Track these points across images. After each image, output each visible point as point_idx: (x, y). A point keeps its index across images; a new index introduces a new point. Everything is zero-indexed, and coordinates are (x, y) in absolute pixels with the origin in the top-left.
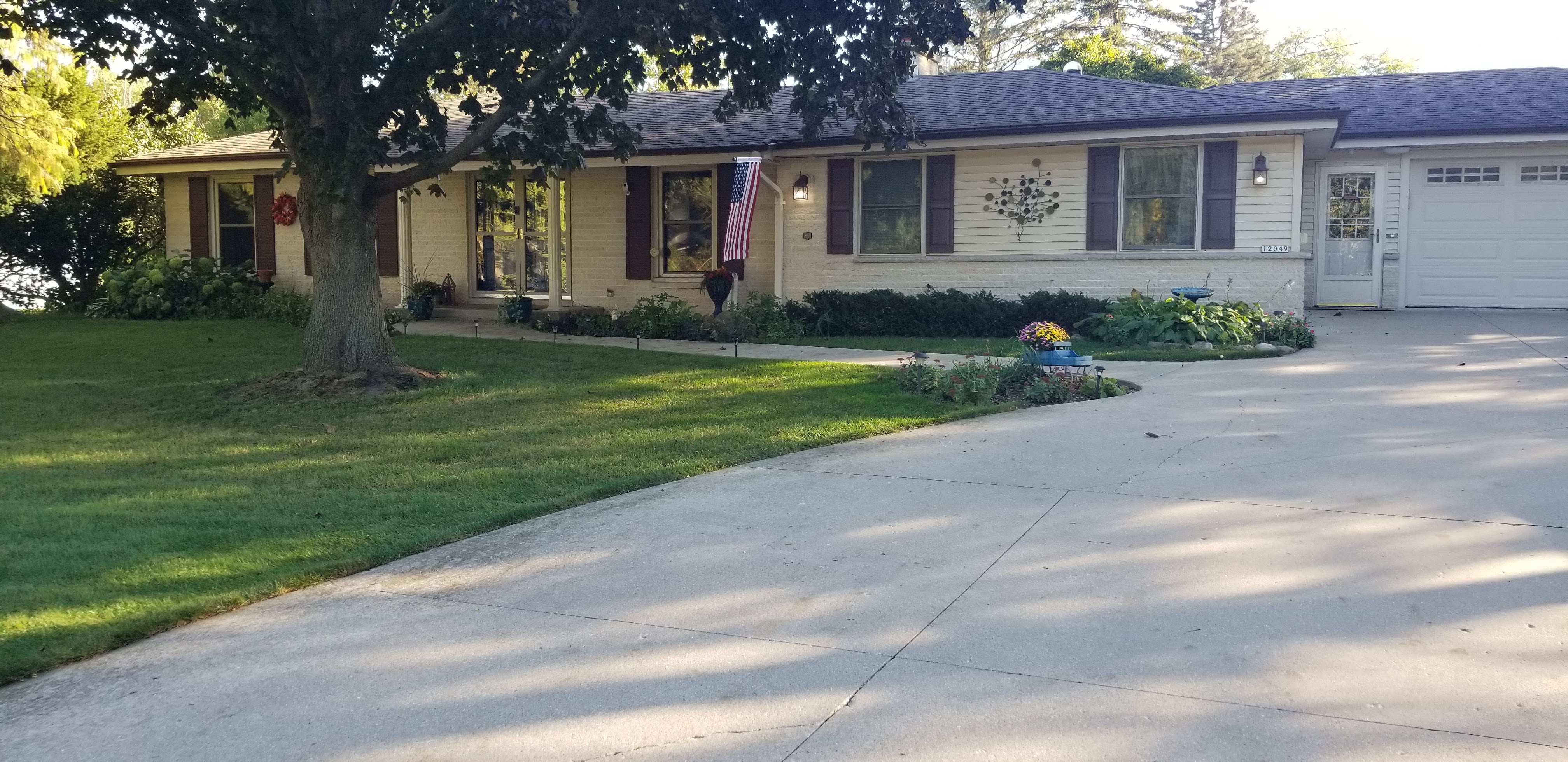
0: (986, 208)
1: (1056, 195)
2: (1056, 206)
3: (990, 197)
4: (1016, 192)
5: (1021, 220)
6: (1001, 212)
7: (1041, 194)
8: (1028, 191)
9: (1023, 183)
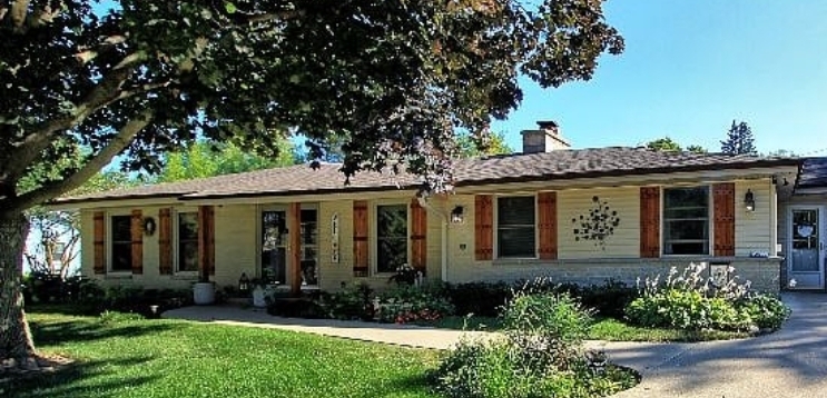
0: (577, 239)
1: (614, 213)
2: (618, 220)
3: (576, 231)
4: (590, 222)
5: (601, 238)
6: (587, 237)
7: (606, 217)
8: (597, 218)
9: (592, 214)
